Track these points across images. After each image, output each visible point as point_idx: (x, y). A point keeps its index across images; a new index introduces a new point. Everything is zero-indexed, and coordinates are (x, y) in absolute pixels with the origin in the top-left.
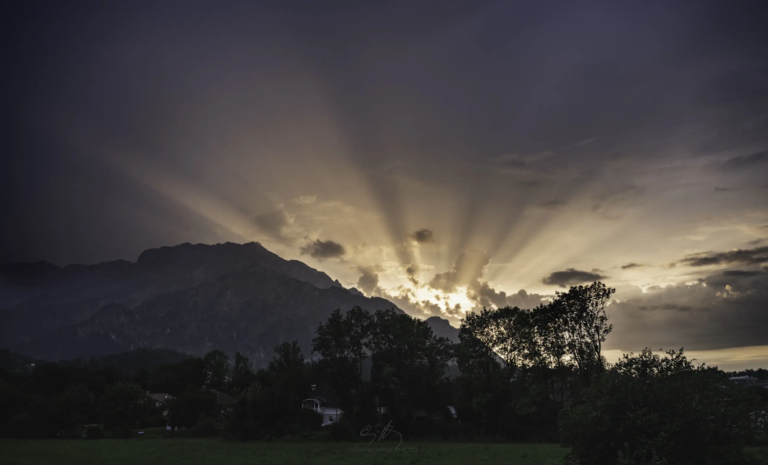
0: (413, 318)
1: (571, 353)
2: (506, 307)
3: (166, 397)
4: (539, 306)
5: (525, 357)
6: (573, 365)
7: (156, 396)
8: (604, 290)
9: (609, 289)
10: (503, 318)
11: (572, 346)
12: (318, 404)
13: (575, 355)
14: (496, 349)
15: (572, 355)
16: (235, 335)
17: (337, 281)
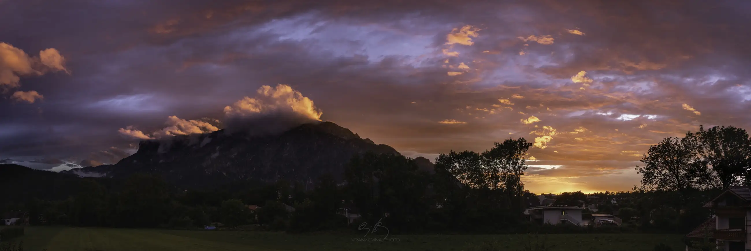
0: (406, 157)
1: (503, 181)
2: (465, 151)
3: (256, 207)
4: (485, 152)
5: (476, 183)
6: (503, 188)
7: (251, 207)
8: (526, 144)
9: (529, 143)
10: (463, 158)
11: (503, 177)
12: (346, 211)
13: (505, 182)
14: (458, 177)
15: (504, 182)
16: (293, 170)
17: (356, 134)
